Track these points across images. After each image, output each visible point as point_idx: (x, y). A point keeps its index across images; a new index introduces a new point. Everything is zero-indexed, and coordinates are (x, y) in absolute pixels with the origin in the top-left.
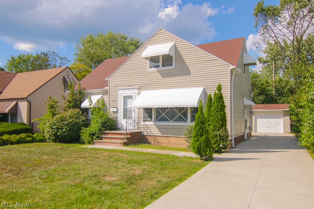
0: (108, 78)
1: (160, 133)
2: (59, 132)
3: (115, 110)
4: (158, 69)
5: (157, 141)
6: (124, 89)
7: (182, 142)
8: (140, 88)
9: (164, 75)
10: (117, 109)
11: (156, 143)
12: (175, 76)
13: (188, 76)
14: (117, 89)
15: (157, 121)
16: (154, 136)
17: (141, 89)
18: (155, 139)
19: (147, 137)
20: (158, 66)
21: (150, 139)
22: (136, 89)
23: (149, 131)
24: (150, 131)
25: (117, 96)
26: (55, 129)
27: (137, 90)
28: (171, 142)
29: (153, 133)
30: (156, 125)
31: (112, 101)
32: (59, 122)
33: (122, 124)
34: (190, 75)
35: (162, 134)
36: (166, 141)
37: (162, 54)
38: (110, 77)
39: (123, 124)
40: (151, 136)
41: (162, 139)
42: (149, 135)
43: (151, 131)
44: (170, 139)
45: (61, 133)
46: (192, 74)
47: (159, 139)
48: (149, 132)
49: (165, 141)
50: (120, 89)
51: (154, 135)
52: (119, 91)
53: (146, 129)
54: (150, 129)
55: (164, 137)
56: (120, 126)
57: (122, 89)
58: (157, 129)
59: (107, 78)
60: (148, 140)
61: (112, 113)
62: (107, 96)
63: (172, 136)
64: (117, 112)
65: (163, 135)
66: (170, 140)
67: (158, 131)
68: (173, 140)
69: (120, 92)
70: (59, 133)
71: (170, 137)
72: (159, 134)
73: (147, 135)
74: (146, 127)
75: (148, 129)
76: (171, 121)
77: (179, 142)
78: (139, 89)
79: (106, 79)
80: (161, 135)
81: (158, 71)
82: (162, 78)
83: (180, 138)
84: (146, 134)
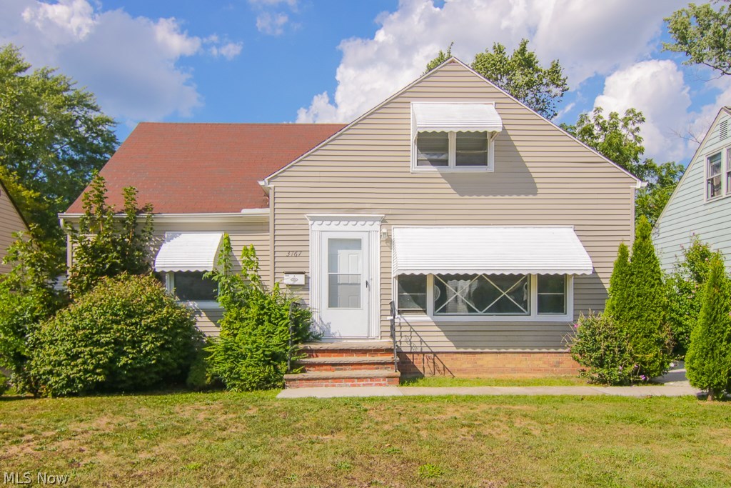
0: (269, 181)
1: (451, 344)
2: (124, 354)
3: (300, 280)
4: (444, 169)
5: (441, 366)
6: (331, 219)
7: (513, 366)
8: (387, 217)
9: (462, 187)
10: (307, 278)
11: (439, 371)
12: (495, 194)
13: (531, 196)
14: (305, 216)
15: (439, 312)
16: (432, 352)
17: (389, 222)
18: (436, 361)
19: (410, 357)
20: (445, 163)
21: (420, 363)
22: (374, 219)
23: (418, 339)
24: (421, 341)
25: (305, 238)
26: (108, 343)
27: (379, 223)
28: (482, 366)
29: (429, 344)
30: (438, 324)
31: (286, 254)
32: (118, 323)
33: (325, 323)
34: (535, 194)
35: (457, 347)
36: (469, 366)
37: (456, 130)
38: (276, 176)
39: (329, 324)
40: (424, 353)
41: (457, 359)
42: (419, 350)
43: (424, 339)
44: (480, 359)
45: (133, 359)
46: (539, 191)
47: (448, 362)
48: (419, 344)
49: (465, 366)
50: (314, 219)
51: (434, 350)
52: (310, 223)
53: (409, 334)
54: (420, 334)
55: (463, 355)
56: (318, 328)
57: (323, 219)
58: (442, 334)
59: (266, 179)
60: (415, 366)
61: (289, 291)
62: (268, 238)
63: (487, 350)
64: (305, 287)
65: (462, 350)
66: (480, 363)
67: (445, 339)
68: (488, 360)
69: (315, 227)
70: (123, 360)
71: (482, 353)
72: (449, 346)
73: (410, 353)
74: (408, 329)
75: (414, 334)
76: (480, 313)
77: (508, 366)
78: (383, 221)
79: (262, 183)
80: (455, 350)
81: (444, 176)
82: (457, 196)
83: (510, 355)
84: (408, 350)
